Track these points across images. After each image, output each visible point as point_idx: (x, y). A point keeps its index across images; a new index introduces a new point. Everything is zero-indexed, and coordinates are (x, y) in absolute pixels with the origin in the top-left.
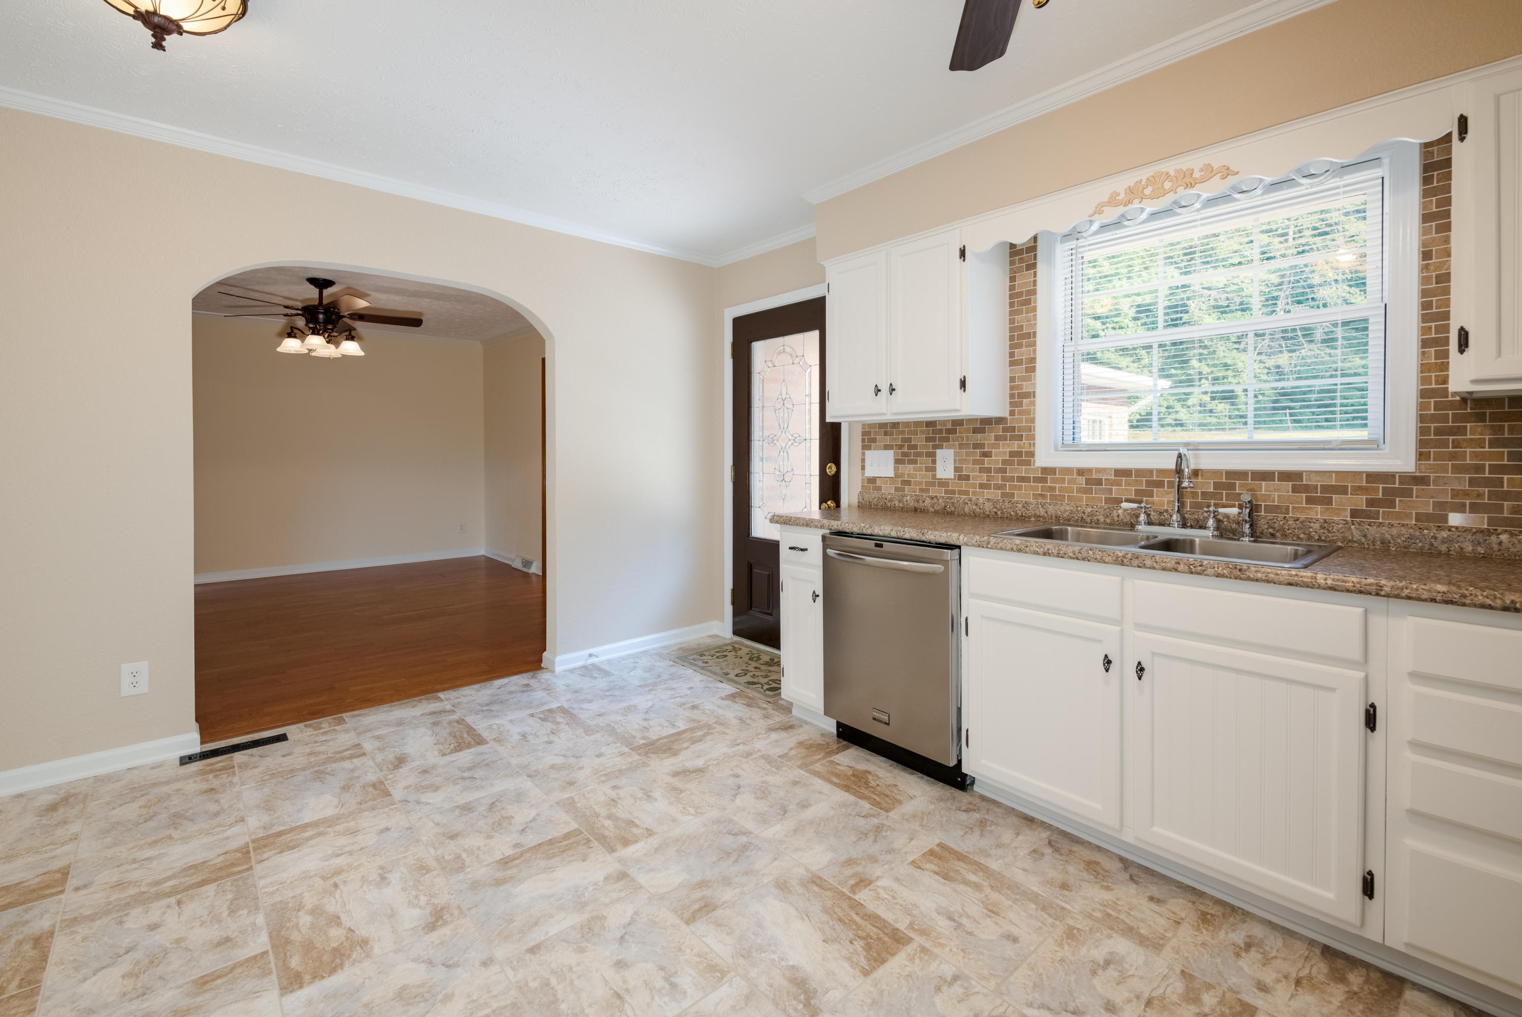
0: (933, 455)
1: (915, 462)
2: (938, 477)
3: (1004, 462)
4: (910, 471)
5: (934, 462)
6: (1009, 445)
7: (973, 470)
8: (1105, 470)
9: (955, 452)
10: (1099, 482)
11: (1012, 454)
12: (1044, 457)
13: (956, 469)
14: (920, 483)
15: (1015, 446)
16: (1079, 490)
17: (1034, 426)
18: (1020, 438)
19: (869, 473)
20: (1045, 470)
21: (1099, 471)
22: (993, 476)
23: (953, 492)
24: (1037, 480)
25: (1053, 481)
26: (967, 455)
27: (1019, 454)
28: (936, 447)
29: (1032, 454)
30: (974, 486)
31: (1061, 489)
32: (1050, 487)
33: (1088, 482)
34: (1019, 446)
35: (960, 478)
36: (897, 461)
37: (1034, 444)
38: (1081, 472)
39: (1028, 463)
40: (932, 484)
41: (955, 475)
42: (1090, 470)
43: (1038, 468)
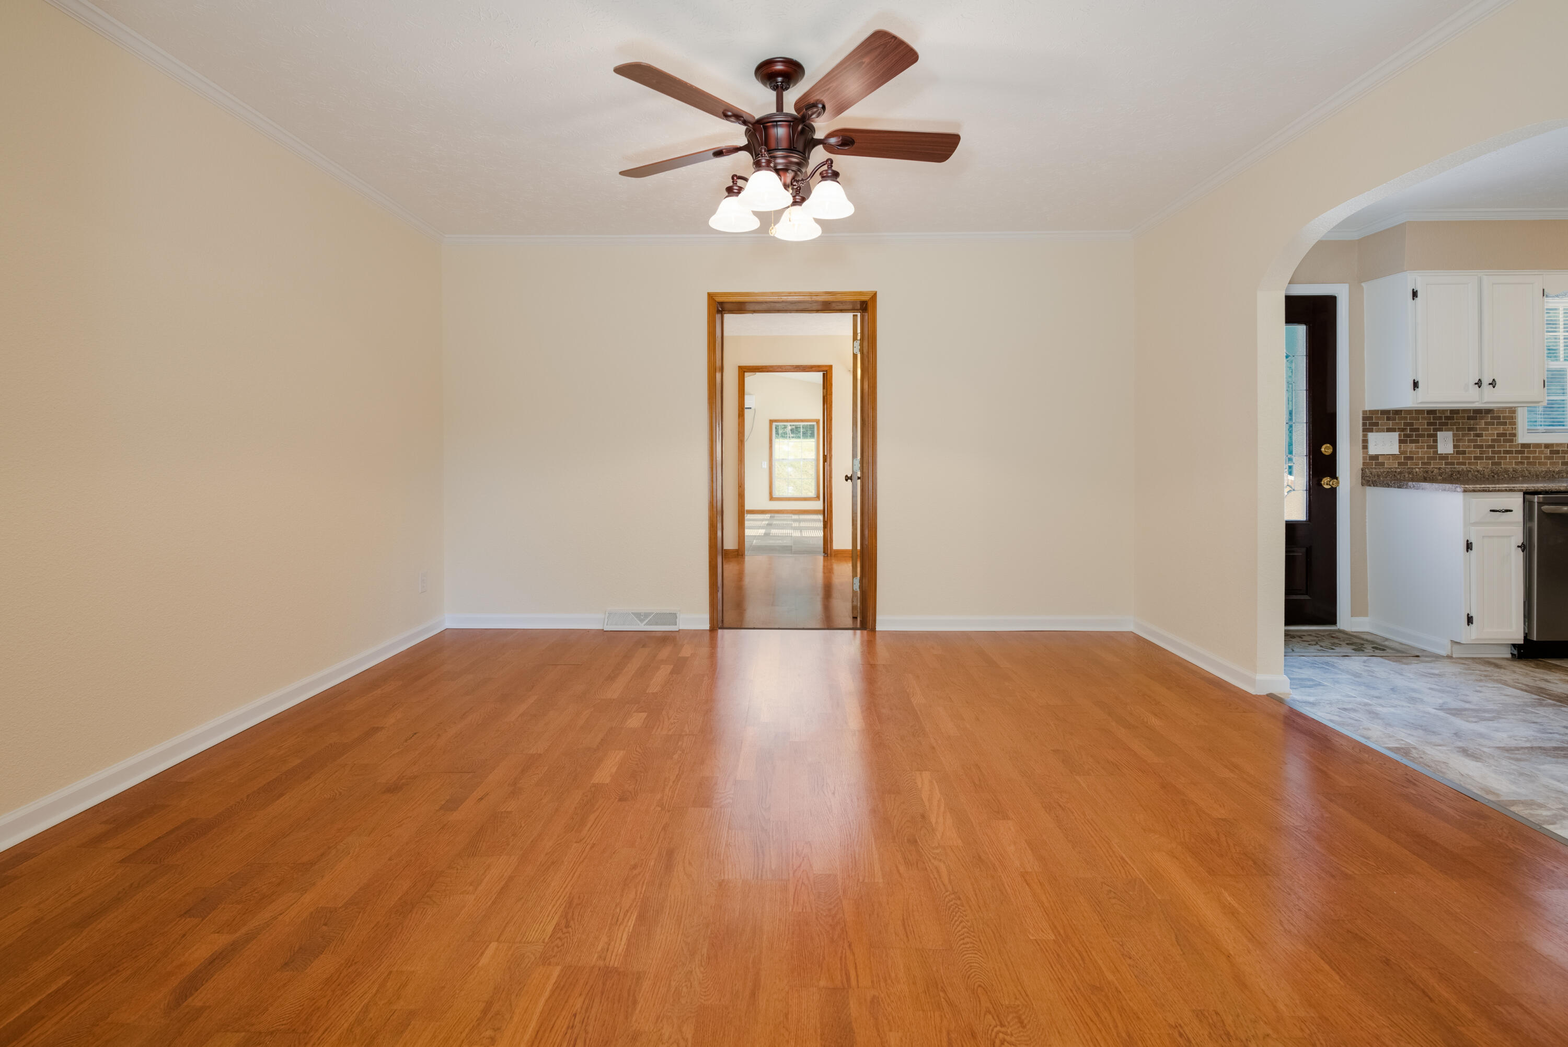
0: (1436, 436)
1: (1417, 442)
2: (1439, 453)
3: (1493, 440)
4: (1412, 448)
5: (1436, 441)
6: (1496, 429)
7: (1469, 447)
8: (1561, 444)
9: (1453, 434)
10: (1558, 452)
11: (1498, 435)
12: (1523, 437)
13: (1455, 446)
14: (1422, 458)
15: (1501, 429)
16: (1546, 458)
17: (1515, 416)
18: (1505, 424)
19: (1372, 451)
20: (1524, 446)
21: (1558, 445)
22: (1484, 451)
23: (1453, 464)
24: (1517, 452)
25: (1529, 452)
26: (1464, 435)
27: (1504, 435)
28: (1436, 430)
29: (1514, 435)
30: (1470, 458)
31: (1534, 458)
32: (1527, 457)
33: (1551, 452)
34: (1504, 429)
35: (1458, 453)
36: (1401, 441)
37: (1515, 428)
38: (1547, 446)
39: (1512, 441)
40: (1434, 458)
41: (1454, 451)
42: (1552, 445)
43: (1518, 444)
